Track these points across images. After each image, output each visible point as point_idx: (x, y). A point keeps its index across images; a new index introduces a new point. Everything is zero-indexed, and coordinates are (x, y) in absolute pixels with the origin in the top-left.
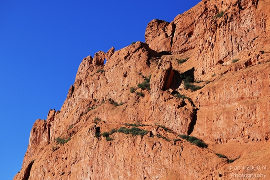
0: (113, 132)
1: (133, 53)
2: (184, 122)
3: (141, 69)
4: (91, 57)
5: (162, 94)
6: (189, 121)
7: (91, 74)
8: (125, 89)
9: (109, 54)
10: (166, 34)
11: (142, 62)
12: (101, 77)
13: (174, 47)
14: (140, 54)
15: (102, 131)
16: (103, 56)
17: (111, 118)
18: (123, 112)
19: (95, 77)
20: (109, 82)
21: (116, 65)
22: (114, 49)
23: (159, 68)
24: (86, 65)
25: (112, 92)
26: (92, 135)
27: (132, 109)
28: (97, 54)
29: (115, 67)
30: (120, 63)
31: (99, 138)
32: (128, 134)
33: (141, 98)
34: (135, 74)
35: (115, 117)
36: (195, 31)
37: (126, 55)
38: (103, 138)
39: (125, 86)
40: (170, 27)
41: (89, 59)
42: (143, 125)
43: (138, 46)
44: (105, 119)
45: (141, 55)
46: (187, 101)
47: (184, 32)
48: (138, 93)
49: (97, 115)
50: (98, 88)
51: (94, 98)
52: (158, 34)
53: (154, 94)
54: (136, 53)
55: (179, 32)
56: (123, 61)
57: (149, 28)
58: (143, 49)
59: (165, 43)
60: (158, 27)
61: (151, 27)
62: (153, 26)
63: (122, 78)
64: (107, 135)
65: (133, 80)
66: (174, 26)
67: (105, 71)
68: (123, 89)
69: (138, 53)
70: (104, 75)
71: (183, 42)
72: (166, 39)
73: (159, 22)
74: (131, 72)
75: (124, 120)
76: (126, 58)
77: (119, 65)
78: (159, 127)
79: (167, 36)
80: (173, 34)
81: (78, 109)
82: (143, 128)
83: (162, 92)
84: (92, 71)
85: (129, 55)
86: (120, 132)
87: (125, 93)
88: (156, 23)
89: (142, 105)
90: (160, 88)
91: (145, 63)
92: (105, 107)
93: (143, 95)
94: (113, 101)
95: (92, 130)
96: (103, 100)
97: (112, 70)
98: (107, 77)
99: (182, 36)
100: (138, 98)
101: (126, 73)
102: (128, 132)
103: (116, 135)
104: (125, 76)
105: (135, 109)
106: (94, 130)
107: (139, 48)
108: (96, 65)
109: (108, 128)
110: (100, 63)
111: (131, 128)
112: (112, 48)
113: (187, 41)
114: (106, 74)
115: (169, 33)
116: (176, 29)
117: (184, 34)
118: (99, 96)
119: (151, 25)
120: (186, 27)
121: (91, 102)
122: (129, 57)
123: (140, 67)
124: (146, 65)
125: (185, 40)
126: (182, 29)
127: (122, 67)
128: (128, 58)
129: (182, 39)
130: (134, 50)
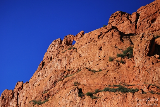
0: (97, 92)
1: (106, 33)
3: (116, 44)
4: (60, 39)
5: (149, 59)
7: (61, 51)
8: (102, 59)
9: (79, 36)
10: (130, 21)
11: (116, 38)
12: (73, 53)
13: (138, 30)
14: (113, 34)
15: (85, 91)
16: (72, 38)
17: (91, 82)
18: (104, 76)
19: (68, 53)
20: (83, 55)
21: (89, 42)
22: (84, 32)
23: (141, 39)
24: (56, 45)
25: (87, 62)
26: (76, 95)
27: (114, 74)
28: (66, 37)
29: (88, 44)
30: (93, 40)
31: (83, 97)
32: (116, 92)
33: (121, 64)
34: (111, 47)
35: (96, 81)
36: (158, 18)
37: (98, 35)
38: (86, 97)
39: (102, 57)
40: (134, 15)
41: (59, 41)
42: (129, 86)
43: (110, 28)
44: (85, 83)
45: (114, 34)
47: (147, 19)
48: (118, 61)
49: (75, 80)
50: (71, 61)
51: (68, 68)
52: (121, 22)
53: (139, 60)
54: (109, 33)
55: (143, 19)
56: (97, 39)
57: (113, 18)
58: (115, 30)
59: (130, 27)
60: (121, 17)
61: (114, 17)
62: (116, 16)
63: (97, 52)
64: (91, 95)
65: (109, 52)
66: (138, 15)
67: (76, 49)
68: (100, 60)
69: (111, 33)
70: (77, 51)
71: (147, 27)
72: (131, 25)
73: (122, 13)
74: (107, 46)
75: (107, 82)
76: (99, 36)
77: (92, 42)
78: (150, 85)
79: (131, 22)
80: (136, 21)
81: (52, 78)
82: (130, 87)
83: (148, 57)
84: (62, 49)
85: (102, 34)
86: (106, 91)
87: (102, 62)
88: (120, 14)
89: (125, 70)
90: (146, 54)
91: (119, 39)
92: (84, 73)
93: (124, 63)
94: (90, 69)
95: (74, 90)
96: (78, 69)
97: (84, 47)
98: (80, 52)
99: (146, 22)
100: (119, 65)
101: (101, 47)
102: (115, 91)
103: (102, 94)
104: (100, 49)
105: (118, 73)
106: (77, 91)
107: (111, 29)
108: (66, 45)
109: (91, 89)
110: (69, 43)
111: (118, 87)
112: (82, 32)
113: (150, 26)
114: (78, 50)
115: (133, 20)
116: (139, 17)
117: (147, 21)
118: (73, 66)
119: (115, 15)
120: (150, 15)
121: (65, 72)
122: (103, 35)
123: (115, 43)
124: (120, 41)
125: (149, 25)
126: (146, 17)
127: (95, 43)
128: (101, 36)
129: (146, 24)
130: (106, 30)
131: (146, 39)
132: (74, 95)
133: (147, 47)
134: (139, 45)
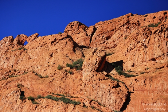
0: (39, 98)
1: (60, 40)
2: (118, 100)
3: (68, 53)
4: (13, 37)
5: (97, 75)
6: (124, 101)
7: (11, 50)
8: (51, 66)
9: (33, 38)
10: (86, 34)
11: (69, 48)
12: (23, 54)
13: (92, 44)
14: (66, 42)
15: (27, 95)
16: (25, 39)
17: (35, 86)
18: (50, 83)
19: (18, 52)
20: (32, 58)
21: (41, 46)
22: (38, 35)
23: (93, 54)
24: (7, 43)
25: (36, 66)
26: (17, 97)
27: (60, 82)
28: (19, 36)
29: (40, 47)
30: (46, 45)
31: (24, 101)
32: (58, 101)
33: (69, 74)
34: (63, 56)
35: (41, 86)
36: (113, 36)
37: (52, 41)
38: (27, 101)
39: (51, 63)
40: (91, 29)
41: (11, 38)
42: (72, 97)
43: (65, 36)
44: (29, 87)
45: (68, 43)
46: (121, 84)
47: (103, 35)
48: (66, 71)
49: (19, 81)
50: (19, 62)
51: (14, 68)
52: (77, 32)
53: (87, 73)
54: (63, 40)
55: (99, 34)
56: (50, 45)
57: (70, 27)
58: (70, 39)
59: (85, 39)
60: (78, 27)
61: (72, 26)
62: (74, 26)
63: (48, 57)
64: (32, 99)
65: (60, 60)
66: (95, 29)
67: (27, 50)
68: (49, 66)
69: (65, 41)
70: (27, 53)
71: (101, 42)
72: (86, 37)
73: (80, 24)
74: (58, 54)
75: (51, 90)
76: (52, 42)
77: (44, 47)
78: (93, 100)
79: (87, 35)
80: (92, 35)
82: (73, 99)
83: (96, 73)
84: (13, 48)
85: (56, 41)
86: (49, 98)
87: (50, 68)
88: (78, 24)
89: (71, 81)
90: (94, 69)
91: (72, 49)
92: (30, 76)
93: (71, 73)
94: (37, 74)
95: (16, 92)
96: (25, 71)
97: (36, 50)
98: (30, 54)
99: (101, 38)
100: (66, 74)
101: (52, 54)
102: (57, 100)
103: (44, 101)
104: (51, 56)
105: (63, 82)
106: (19, 93)
107: (66, 38)
108: (17, 44)
109: (34, 94)
110: (21, 43)
111: (61, 97)
112: (36, 34)
113: (104, 42)
114: (28, 51)
115: (89, 33)
116: (96, 31)
117: (103, 37)
118: (20, 67)
119: (72, 24)
120: (106, 31)
121: (10, 71)
122: (56, 42)
123: (67, 52)
124: (72, 51)
125: (103, 41)
126: (102, 33)
127: (48, 48)
128: (55, 43)
129: (101, 40)
130: (61, 38)
131: (98, 54)
132: (15, 97)
133: (98, 63)
134: (90, 59)
